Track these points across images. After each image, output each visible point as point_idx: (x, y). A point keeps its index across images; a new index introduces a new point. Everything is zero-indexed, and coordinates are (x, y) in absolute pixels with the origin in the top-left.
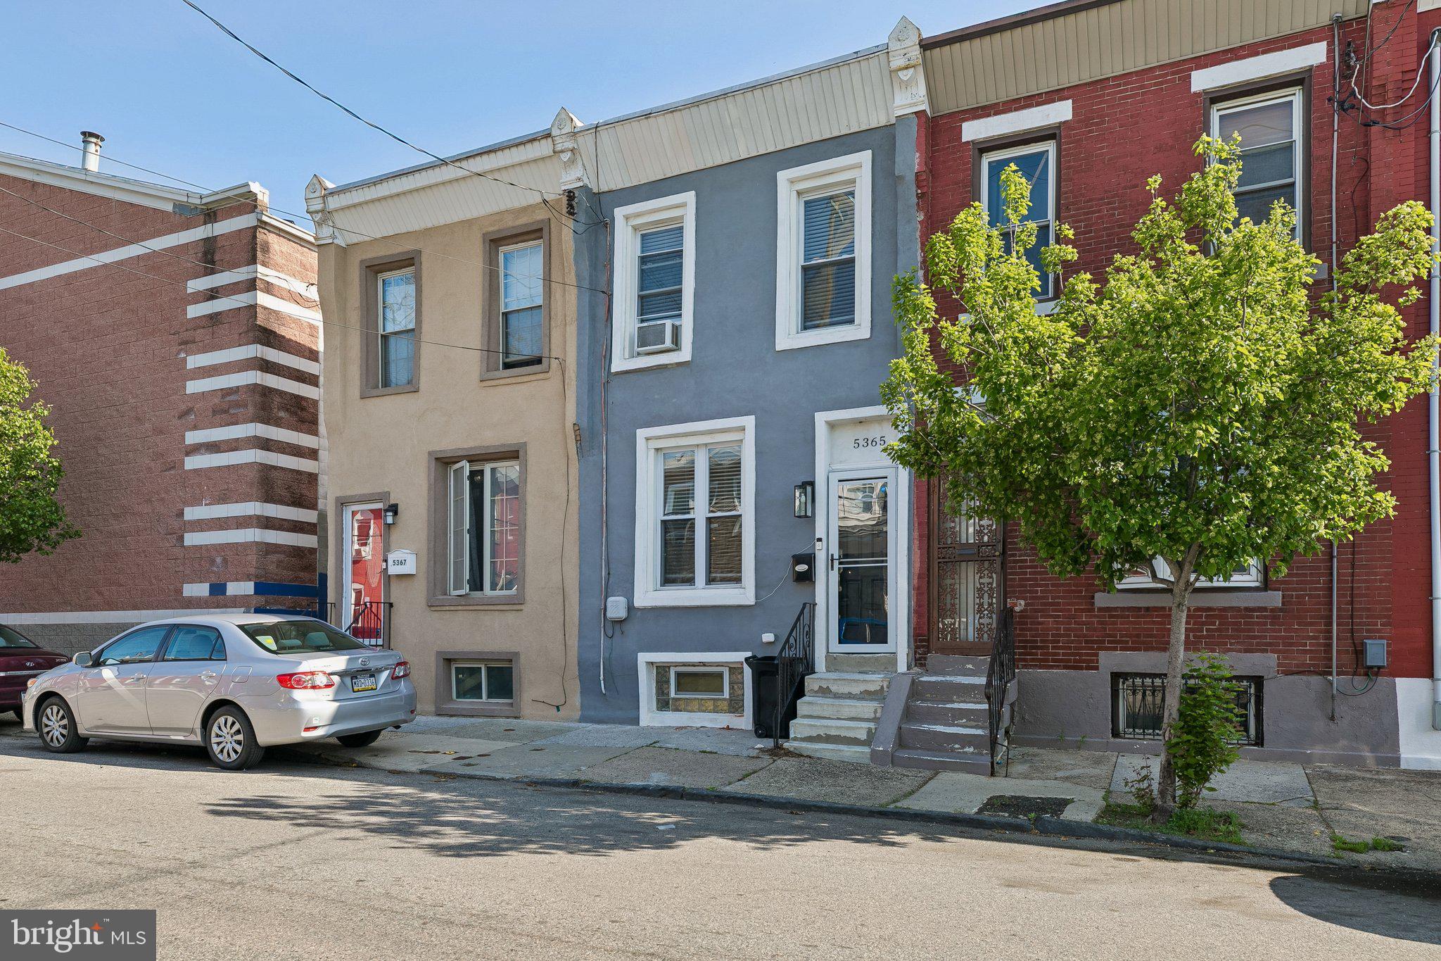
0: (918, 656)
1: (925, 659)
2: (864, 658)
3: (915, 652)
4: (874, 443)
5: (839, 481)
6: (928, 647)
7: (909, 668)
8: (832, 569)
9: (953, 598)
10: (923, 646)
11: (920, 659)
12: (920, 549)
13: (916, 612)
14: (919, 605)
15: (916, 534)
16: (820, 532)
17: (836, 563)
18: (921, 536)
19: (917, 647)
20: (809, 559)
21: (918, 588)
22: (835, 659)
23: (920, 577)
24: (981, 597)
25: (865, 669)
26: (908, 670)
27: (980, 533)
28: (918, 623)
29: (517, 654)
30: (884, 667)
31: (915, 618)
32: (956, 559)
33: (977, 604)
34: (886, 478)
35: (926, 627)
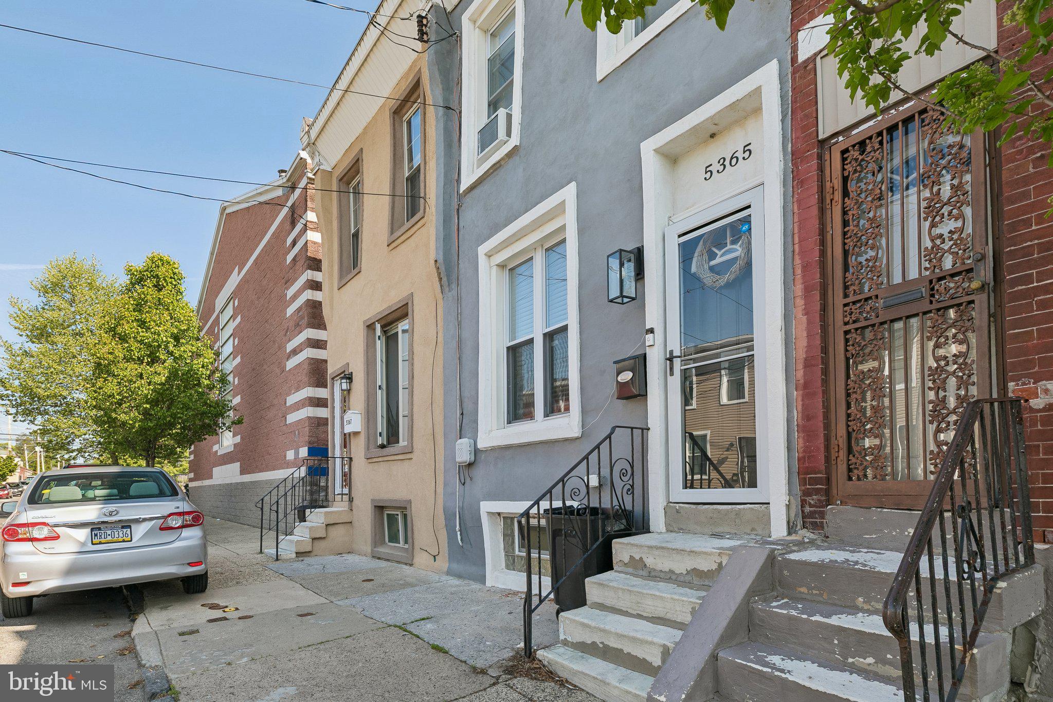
0: (807, 509)
1: (822, 515)
2: (719, 511)
3: (803, 503)
4: (734, 161)
5: (680, 236)
6: (827, 492)
7: (791, 529)
8: (672, 374)
9: (878, 394)
10: (817, 491)
11: (812, 515)
12: (807, 312)
13: (803, 429)
14: (807, 416)
15: (799, 289)
16: (652, 318)
17: (677, 363)
18: (807, 290)
19: (806, 493)
20: (640, 363)
21: (806, 386)
22: (678, 512)
23: (808, 364)
24: (940, 387)
25: (719, 530)
26: (789, 534)
27: (933, 255)
28: (807, 450)
29: (410, 502)
30: (753, 529)
31: (801, 441)
32: (880, 320)
33: (930, 402)
34: (749, 207)
35: (821, 457)
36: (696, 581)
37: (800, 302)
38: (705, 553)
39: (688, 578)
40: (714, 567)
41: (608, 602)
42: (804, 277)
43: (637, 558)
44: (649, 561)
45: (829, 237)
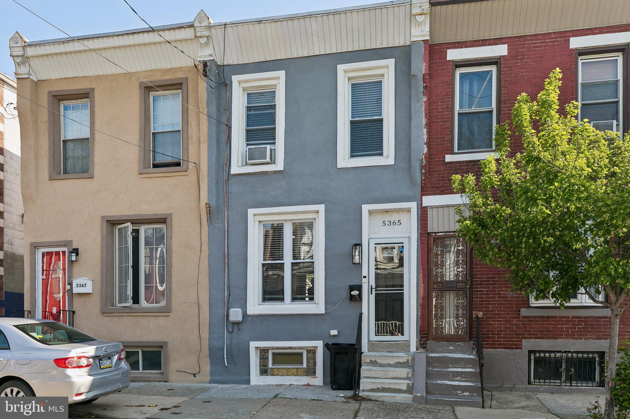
0: (422, 342)
1: (426, 344)
2: (391, 344)
3: (421, 340)
4: (394, 224)
5: (375, 244)
6: (427, 337)
7: (417, 349)
8: (371, 294)
10: (425, 337)
11: (423, 344)
12: (423, 283)
13: (421, 318)
14: (422, 314)
15: (421, 275)
16: (365, 273)
17: (374, 290)
18: (424, 276)
19: (422, 338)
20: (359, 288)
21: (422, 305)
22: (373, 344)
23: (423, 299)
24: (458, 310)
25: (391, 350)
26: (416, 350)
27: (457, 275)
28: (422, 324)
29: (166, 343)
30: (403, 349)
31: (420, 321)
32: (444, 289)
33: (456, 314)
34: (403, 243)
35: (427, 327)
36: (399, 366)
37: (421, 280)
38: (403, 357)
39: (396, 365)
40: (406, 360)
41: (372, 376)
42: (423, 272)
43: (374, 360)
44: (379, 361)
45: (429, 262)
